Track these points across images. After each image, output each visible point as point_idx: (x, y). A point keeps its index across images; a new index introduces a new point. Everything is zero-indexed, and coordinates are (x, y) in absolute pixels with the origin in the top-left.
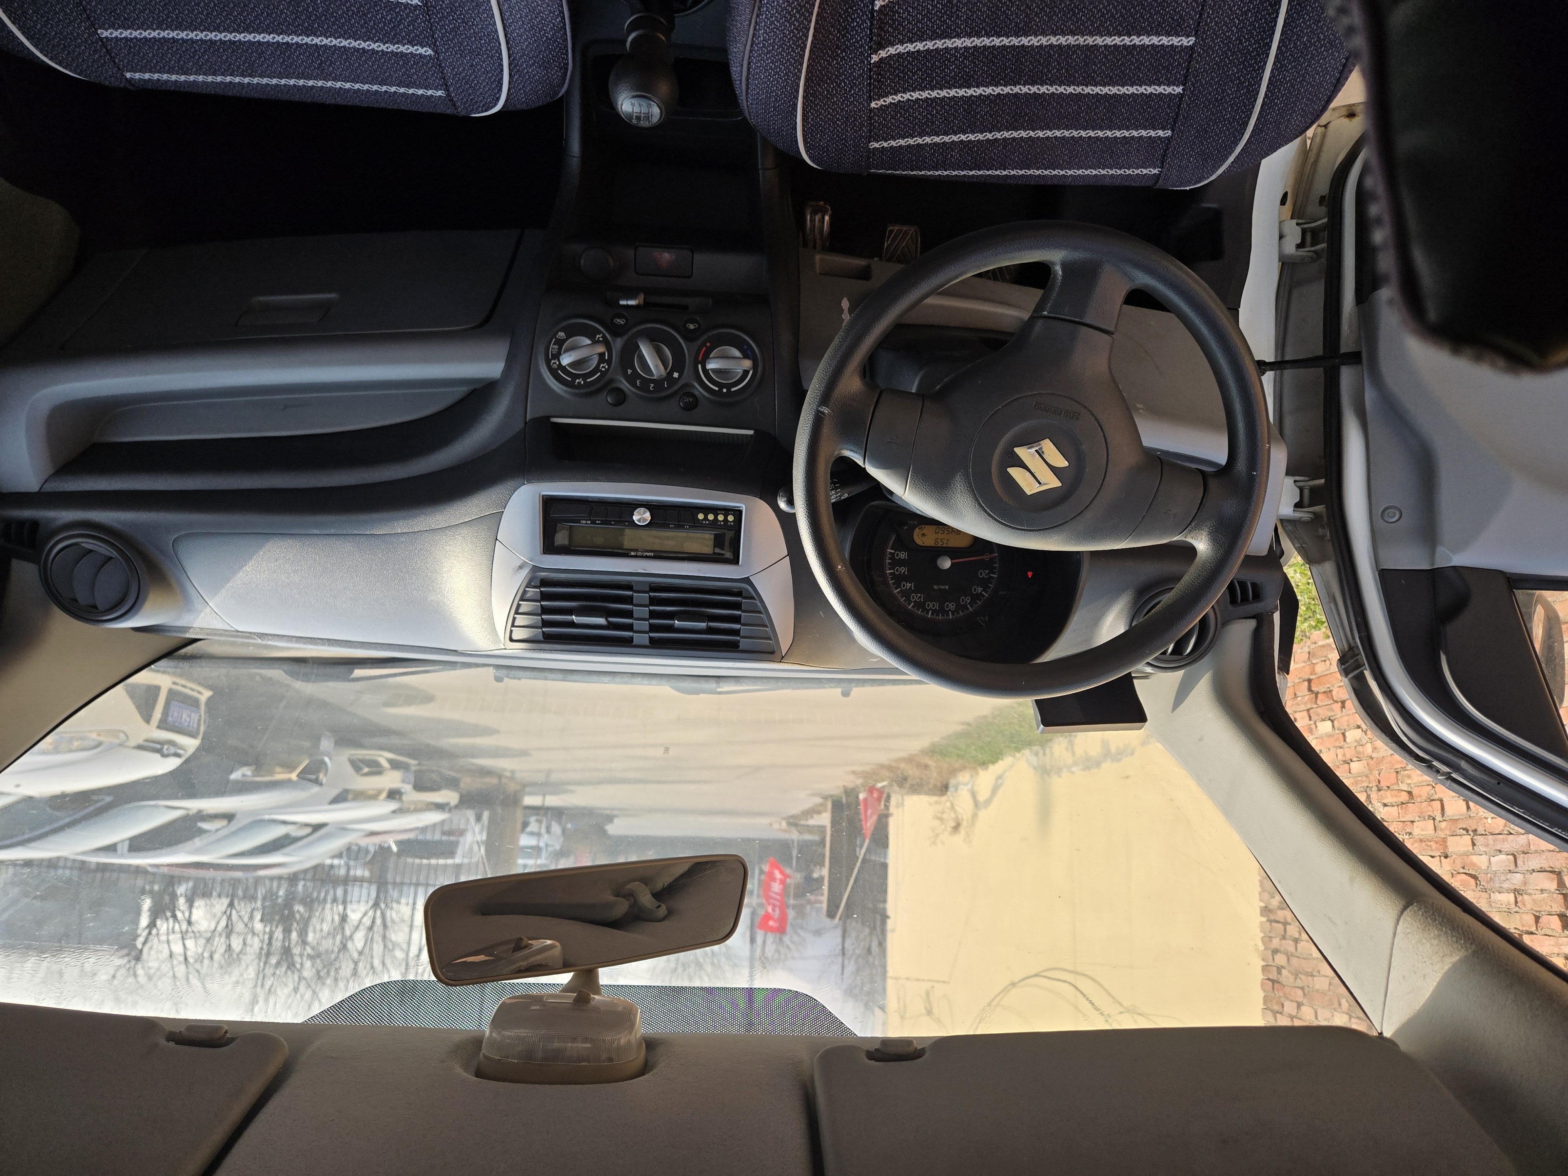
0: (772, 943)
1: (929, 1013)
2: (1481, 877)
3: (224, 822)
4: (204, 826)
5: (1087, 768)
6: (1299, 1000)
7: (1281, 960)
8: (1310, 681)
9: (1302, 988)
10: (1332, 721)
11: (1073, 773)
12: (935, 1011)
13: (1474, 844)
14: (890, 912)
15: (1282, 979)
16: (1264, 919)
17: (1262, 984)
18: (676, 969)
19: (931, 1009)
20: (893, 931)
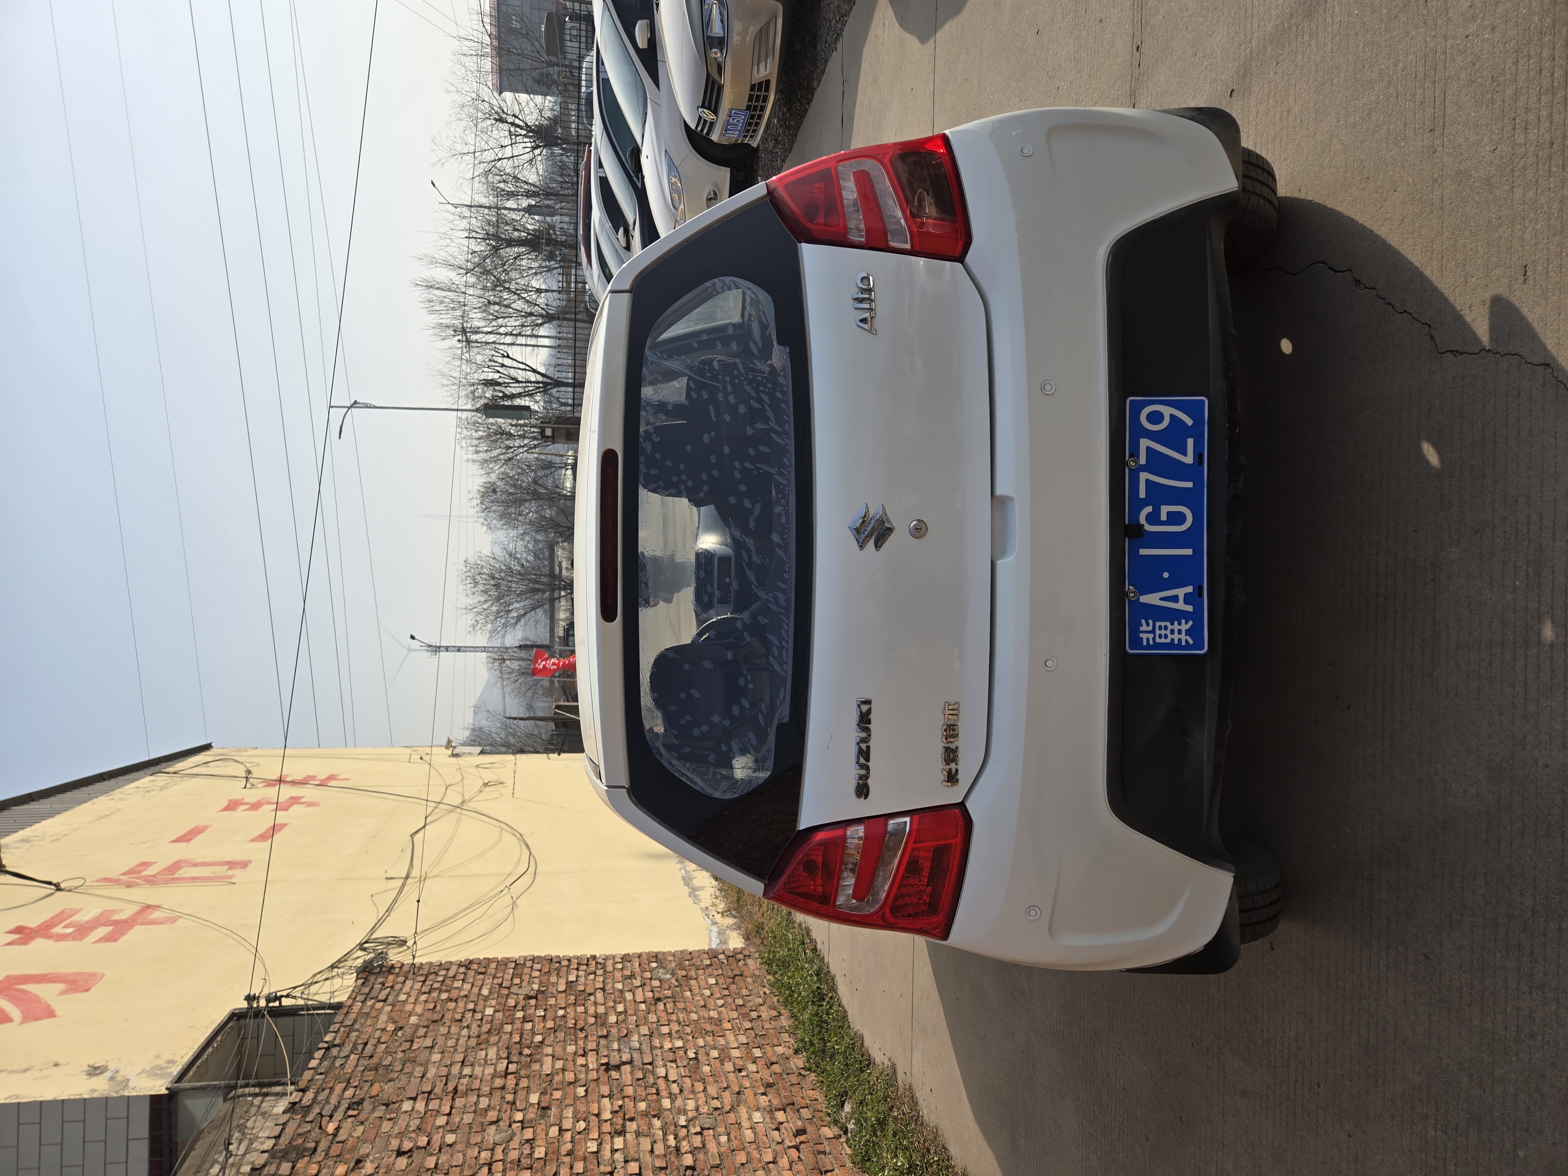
0: (520, 665)
1: (486, 785)
2: (626, 1039)
3: (624, 245)
4: (621, 230)
5: (684, 879)
6: (543, 970)
7: (566, 963)
8: (741, 975)
9: (549, 971)
10: (716, 984)
11: (680, 870)
12: (488, 789)
13: (644, 1035)
14: (563, 755)
15: (553, 964)
16: (589, 956)
17: (549, 955)
18: (493, 578)
19: (489, 786)
20: (549, 758)
